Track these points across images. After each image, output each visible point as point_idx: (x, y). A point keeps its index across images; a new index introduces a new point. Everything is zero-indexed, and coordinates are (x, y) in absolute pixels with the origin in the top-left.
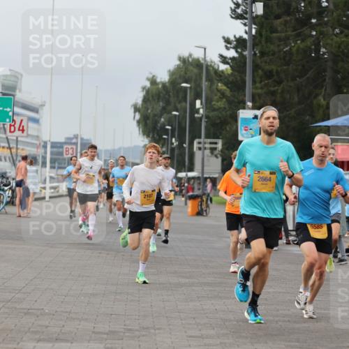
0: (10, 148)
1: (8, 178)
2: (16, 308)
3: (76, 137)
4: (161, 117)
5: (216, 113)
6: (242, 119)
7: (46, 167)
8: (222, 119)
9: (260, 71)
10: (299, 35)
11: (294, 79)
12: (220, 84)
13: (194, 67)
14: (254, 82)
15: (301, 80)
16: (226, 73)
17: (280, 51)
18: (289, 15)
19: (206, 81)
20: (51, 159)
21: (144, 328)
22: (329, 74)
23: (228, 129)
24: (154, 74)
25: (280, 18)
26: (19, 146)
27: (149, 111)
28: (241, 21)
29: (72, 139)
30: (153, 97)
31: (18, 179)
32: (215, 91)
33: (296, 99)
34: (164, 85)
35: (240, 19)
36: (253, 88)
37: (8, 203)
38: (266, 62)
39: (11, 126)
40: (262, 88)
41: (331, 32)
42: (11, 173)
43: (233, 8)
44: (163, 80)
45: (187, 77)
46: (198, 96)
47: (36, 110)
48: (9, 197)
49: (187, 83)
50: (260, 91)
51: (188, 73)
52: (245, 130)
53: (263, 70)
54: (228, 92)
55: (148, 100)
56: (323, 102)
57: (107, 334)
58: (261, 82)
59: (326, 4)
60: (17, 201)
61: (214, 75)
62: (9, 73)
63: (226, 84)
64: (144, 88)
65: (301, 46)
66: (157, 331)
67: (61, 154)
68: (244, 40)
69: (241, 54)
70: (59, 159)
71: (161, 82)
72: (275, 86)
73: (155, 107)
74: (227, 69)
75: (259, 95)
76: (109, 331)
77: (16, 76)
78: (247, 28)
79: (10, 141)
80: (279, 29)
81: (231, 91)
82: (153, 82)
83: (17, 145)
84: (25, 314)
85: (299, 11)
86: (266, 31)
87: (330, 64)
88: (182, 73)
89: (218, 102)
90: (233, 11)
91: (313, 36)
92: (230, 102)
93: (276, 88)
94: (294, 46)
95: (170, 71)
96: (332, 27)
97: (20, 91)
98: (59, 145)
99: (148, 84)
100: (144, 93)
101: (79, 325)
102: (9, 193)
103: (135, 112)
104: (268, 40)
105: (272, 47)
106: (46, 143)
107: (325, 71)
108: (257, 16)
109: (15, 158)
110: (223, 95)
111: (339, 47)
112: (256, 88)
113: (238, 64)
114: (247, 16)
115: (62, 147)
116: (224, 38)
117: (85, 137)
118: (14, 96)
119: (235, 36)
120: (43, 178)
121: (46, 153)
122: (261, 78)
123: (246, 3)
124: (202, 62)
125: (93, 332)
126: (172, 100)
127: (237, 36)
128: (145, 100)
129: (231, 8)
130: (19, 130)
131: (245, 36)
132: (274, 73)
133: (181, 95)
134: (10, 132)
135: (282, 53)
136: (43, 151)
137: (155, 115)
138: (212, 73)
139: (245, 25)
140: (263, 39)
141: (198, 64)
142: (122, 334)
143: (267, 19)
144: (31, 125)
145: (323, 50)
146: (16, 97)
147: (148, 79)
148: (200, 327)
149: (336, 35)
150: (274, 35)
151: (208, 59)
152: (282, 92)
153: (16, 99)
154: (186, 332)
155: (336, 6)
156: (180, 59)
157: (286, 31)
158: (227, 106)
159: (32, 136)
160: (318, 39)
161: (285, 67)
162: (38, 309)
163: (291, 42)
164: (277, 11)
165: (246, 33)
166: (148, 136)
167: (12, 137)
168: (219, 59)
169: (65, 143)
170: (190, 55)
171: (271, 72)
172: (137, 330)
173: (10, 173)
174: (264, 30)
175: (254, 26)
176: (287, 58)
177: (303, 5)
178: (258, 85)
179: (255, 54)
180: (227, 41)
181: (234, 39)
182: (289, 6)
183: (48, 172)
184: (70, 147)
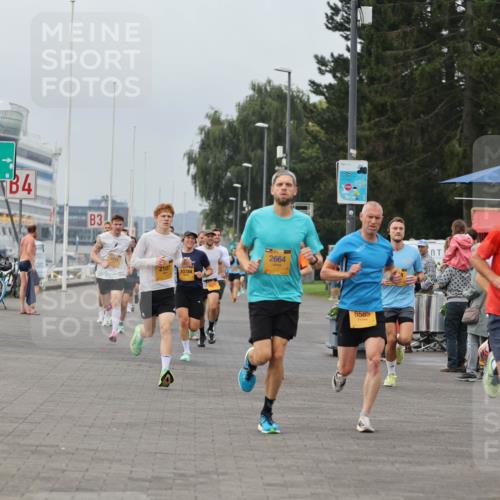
0: (10, 215)
1: (7, 259)
2: (19, 444)
3: (105, 198)
4: (226, 170)
5: (304, 164)
6: (342, 173)
7: (62, 242)
8: (314, 173)
9: (368, 104)
10: (423, 53)
11: (416, 116)
12: (310, 124)
13: (273, 99)
14: (360, 120)
15: (426, 118)
16: (319, 107)
17: (396, 76)
18: (409, 24)
19: (291, 119)
20: (70, 231)
21: (202, 473)
22: (466, 108)
23: (323, 187)
24: (216, 109)
25: (397, 29)
26: (23, 213)
27: (210, 162)
28: (341, 33)
29: (100, 202)
30: (215, 141)
31: (22, 260)
32: (305, 133)
33: (420, 144)
34: (230, 124)
35: (340, 30)
36: (358, 129)
37: (8, 294)
38: (376, 92)
39: (11, 183)
40: (370, 129)
41: (469, 49)
42: (13, 251)
43: (329, 14)
44: (229, 118)
45: (263, 113)
46: (280, 140)
47: (48, 161)
48: (9, 285)
49: (263, 122)
50: (367, 133)
51: (266, 107)
52: (347, 189)
53: (372, 104)
54: (322, 135)
55: (209, 146)
56: (458, 149)
57: (150, 481)
58: (369, 120)
59: (462, 9)
60: (21, 291)
61: (302, 110)
62: (9, 108)
63: (319, 124)
64: (202, 129)
65: (427, 69)
66: (221, 477)
67: (84, 223)
68: (346, 61)
69: (340, 80)
70: (81, 230)
71: (226, 120)
72: (390, 126)
73: (218, 155)
74: (320, 102)
75: (368, 140)
76: (152, 477)
77: (20, 113)
78: (349, 43)
79: (11, 206)
80: (396, 44)
81: (326, 133)
82: (215, 120)
83: (21, 211)
84: (33, 452)
85: (423, 19)
86: (378, 47)
87: (468, 94)
88: (257, 108)
89: (308, 149)
90: (330, 19)
91: (443, 54)
92: (325, 149)
93: (392, 129)
94: (416, 69)
95: (239, 105)
96: (471, 42)
97: (25, 134)
98: (80, 211)
99: (208, 124)
100: (203, 136)
101: (110, 468)
102: (9, 280)
103: (189, 163)
104: (380, 60)
105: (385, 70)
106: (62, 207)
107: (461, 104)
108: (364, 26)
109: (18, 230)
110: (315, 138)
111: (481, 70)
112: (363, 129)
113: (336, 94)
114: (350, 26)
115: (86, 215)
116: (316, 57)
117: (118, 200)
118: (16, 140)
119: (332, 55)
120: (58, 259)
121: (62, 222)
122: (369, 114)
123: (349, 8)
124: (285, 91)
125: (129, 478)
126: (243, 146)
127: (336, 55)
128: (204, 146)
129: (327, 15)
130: (24, 189)
131: (347, 55)
132: (389, 108)
133: (255, 139)
134: (11, 192)
135: (400, 78)
136: (58, 219)
137: (218, 168)
138: (300, 107)
139: (347, 38)
140: (373, 59)
141: (279, 95)
142: (171, 481)
143: (377, 30)
144: (40, 181)
145: (458, 74)
146: (20, 142)
147: (207, 116)
148: (282, 471)
149: (477, 53)
150: (389, 53)
151: (294, 88)
152: (400, 134)
153: (19, 145)
154: (262, 478)
155: (476, 11)
156: (253, 87)
157: (406, 48)
158: (320, 155)
159: (43, 198)
160: (451, 57)
161: (404, 99)
162: (52, 446)
163: (413, 62)
164: (392, 18)
165: (348, 49)
166: (208, 198)
167: (14, 199)
168: (309, 88)
169: (90, 208)
170: (269, 82)
171: (384, 105)
172: (192, 476)
173: (11, 251)
174: (374, 46)
175: (359, 40)
176: (407, 87)
177: (429, 9)
178: (365, 124)
179: (361, 80)
180: (321, 61)
181: (330, 59)
182: (409, 12)
183: (65, 250)
184: (96, 214)
